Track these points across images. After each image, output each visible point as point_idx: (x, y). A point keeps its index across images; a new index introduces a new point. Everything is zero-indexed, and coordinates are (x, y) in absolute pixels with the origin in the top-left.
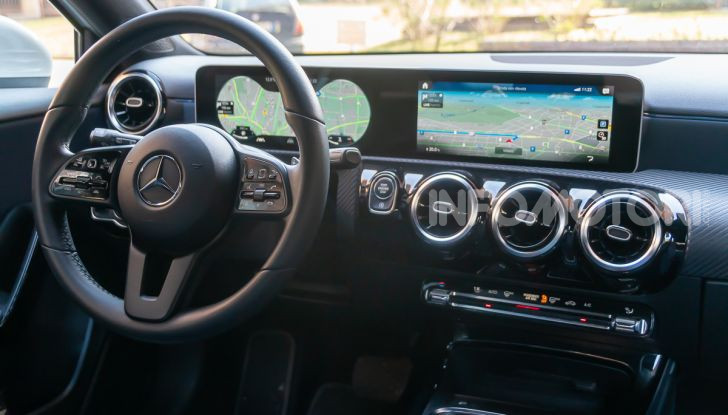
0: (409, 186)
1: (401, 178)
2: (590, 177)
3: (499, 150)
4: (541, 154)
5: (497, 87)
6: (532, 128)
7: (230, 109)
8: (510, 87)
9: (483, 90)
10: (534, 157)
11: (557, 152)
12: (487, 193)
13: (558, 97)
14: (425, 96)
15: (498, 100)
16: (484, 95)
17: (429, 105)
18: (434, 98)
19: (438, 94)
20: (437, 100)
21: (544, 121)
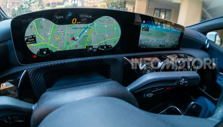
3: (160, 46)
14: (144, 26)
17: (144, 30)
18: (146, 27)
19: (148, 26)
20: (147, 28)
21: (171, 36)
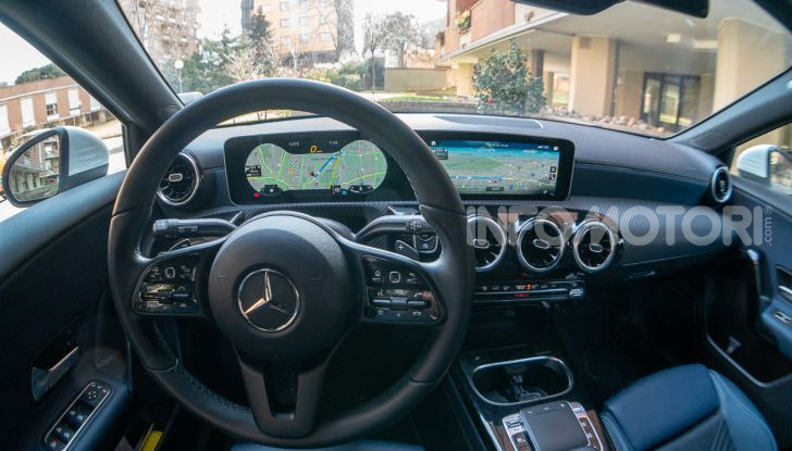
3: (489, 189)
4: (516, 190)
5: (488, 144)
6: (511, 173)
7: (258, 171)
8: (497, 144)
10: (512, 192)
11: (526, 188)
13: (529, 151)
15: (488, 153)
16: (479, 150)
18: (441, 152)
19: (444, 150)
20: (444, 154)
21: (519, 168)
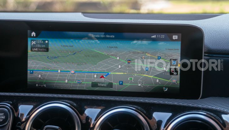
0: (22, 115)
1: (15, 108)
2: (166, 103)
3: (94, 85)
4: (127, 86)
5: (91, 35)
6: (120, 67)
8: (102, 35)
9: (80, 38)
10: (122, 89)
11: (139, 85)
12: (88, 118)
13: (139, 42)
14: (34, 43)
16: (81, 41)
17: (37, 49)
18: (41, 44)
19: (44, 41)
20: (44, 46)
21: (129, 61)
